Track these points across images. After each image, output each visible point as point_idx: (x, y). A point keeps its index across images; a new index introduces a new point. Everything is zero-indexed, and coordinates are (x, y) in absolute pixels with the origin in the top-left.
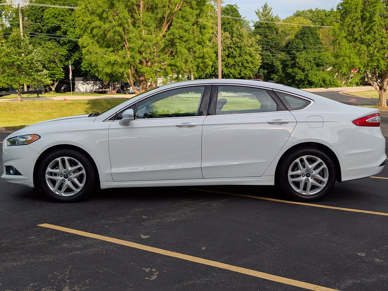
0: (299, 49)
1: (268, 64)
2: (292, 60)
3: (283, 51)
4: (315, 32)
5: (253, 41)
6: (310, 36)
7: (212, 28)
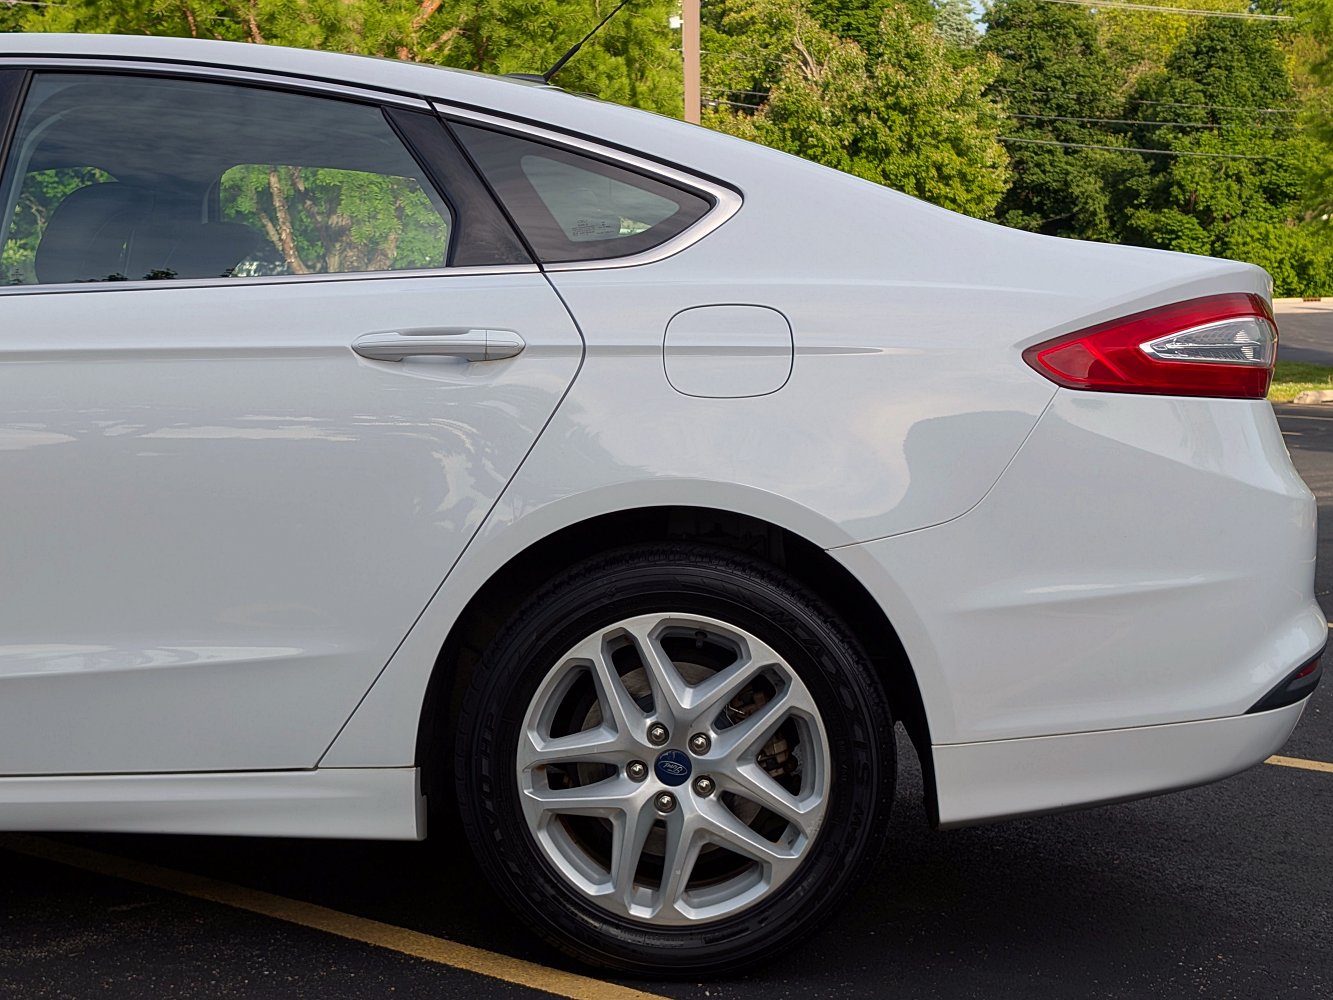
0: (1189, 120)
1: (1048, 189)
2: (1154, 172)
3: (1117, 130)
4: (1261, 44)
5: (970, 83)
6: (1239, 61)
7: (788, 25)
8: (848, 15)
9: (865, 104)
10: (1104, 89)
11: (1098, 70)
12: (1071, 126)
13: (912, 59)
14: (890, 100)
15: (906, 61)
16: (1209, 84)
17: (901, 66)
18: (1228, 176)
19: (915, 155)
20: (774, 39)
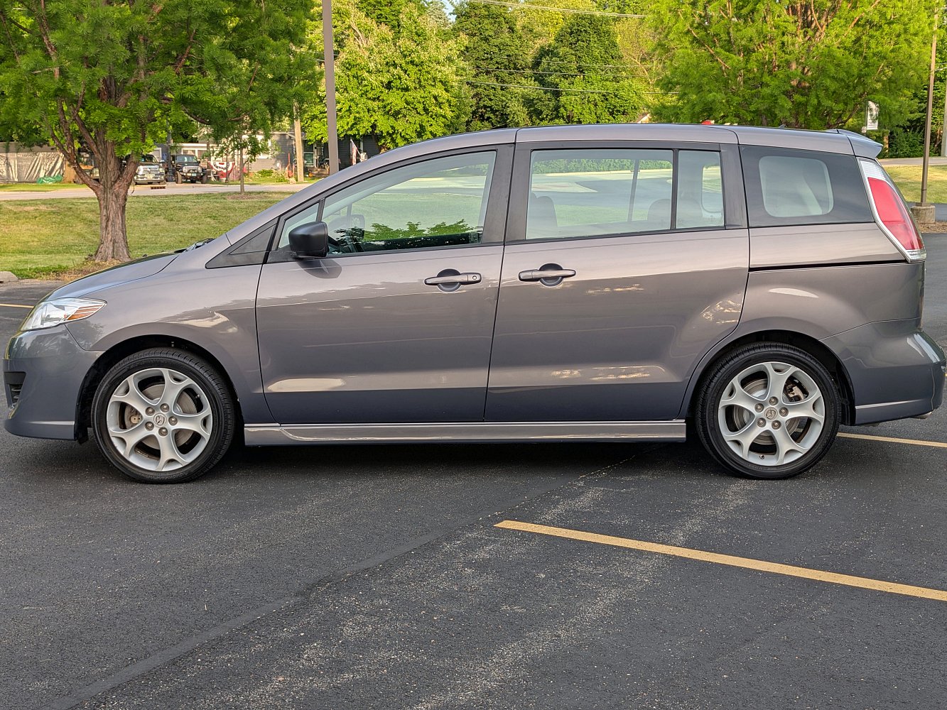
0: (568, 71)
2: (550, 100)
4: (604, 28)
5: (450, 50)
6: (594, 38)
7: (347, 14)
8: (380, 10)
9: (394, 62)
10: (521, 53)
11: (517, 42)
12: (504, 74)
13: (419, 36)
14: (408, 59)
15: (416, 38)
16: (578, 50)
17: (413, 40)
18: (589, 102)
19: (422, 91)
20: (340, 23)
